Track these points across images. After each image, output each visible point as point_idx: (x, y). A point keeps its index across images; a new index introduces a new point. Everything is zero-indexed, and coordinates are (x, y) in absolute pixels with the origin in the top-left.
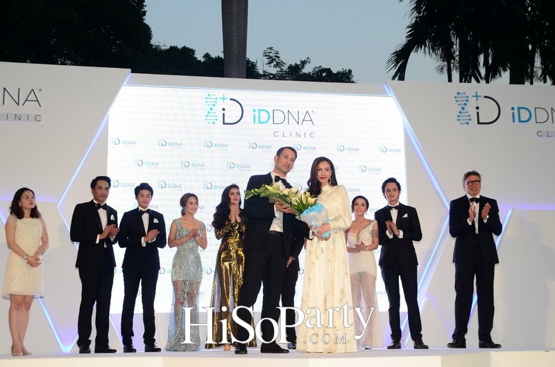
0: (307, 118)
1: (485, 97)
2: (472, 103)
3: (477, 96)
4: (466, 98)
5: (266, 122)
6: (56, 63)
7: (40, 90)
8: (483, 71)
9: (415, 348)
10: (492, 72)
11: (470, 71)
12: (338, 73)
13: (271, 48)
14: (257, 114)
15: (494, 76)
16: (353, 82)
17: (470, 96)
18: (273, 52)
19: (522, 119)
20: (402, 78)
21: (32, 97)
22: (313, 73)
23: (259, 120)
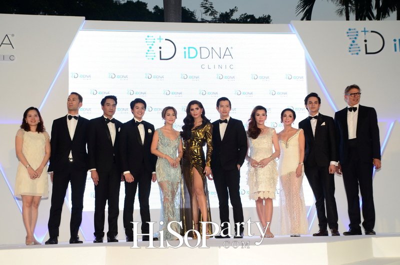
0: (228, 53)
1: (372, 32)
3: (365, 31)
4: (356, 33)
5: (194, 57)
7: (13, 35)
8: (375, 12)
10: (382, 12)
11: (365, 13)
12: (260, 18)
14: (187, 50)
15: (384, 17)
17: (360, 31)
18: (209, 3)
20: (309, 19)
22: (240, 20)
23: (189, 56)
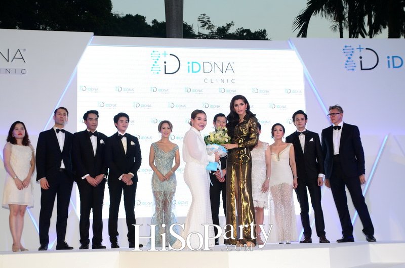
0: (229, 68)
1: (367, 49)
2: (357, 54)
3: (360, 48)
4: (352, 50)
5: (198, 71)
6: (39, 29)
7: (24, 50)
8: (367, 29)
9: (320, 242)
10: (374, 29)
11: (357, 29)
12: (256, 32)
13: (204, 15)
14: (190, 65)
15: (376, 33)
16: (267, 39)
17: (355, 49)
18: (206, 18)
19: (395, 66)
20: (304, 36)
21: (18, 55)
22: (236, 34)
23: (193, 70)
